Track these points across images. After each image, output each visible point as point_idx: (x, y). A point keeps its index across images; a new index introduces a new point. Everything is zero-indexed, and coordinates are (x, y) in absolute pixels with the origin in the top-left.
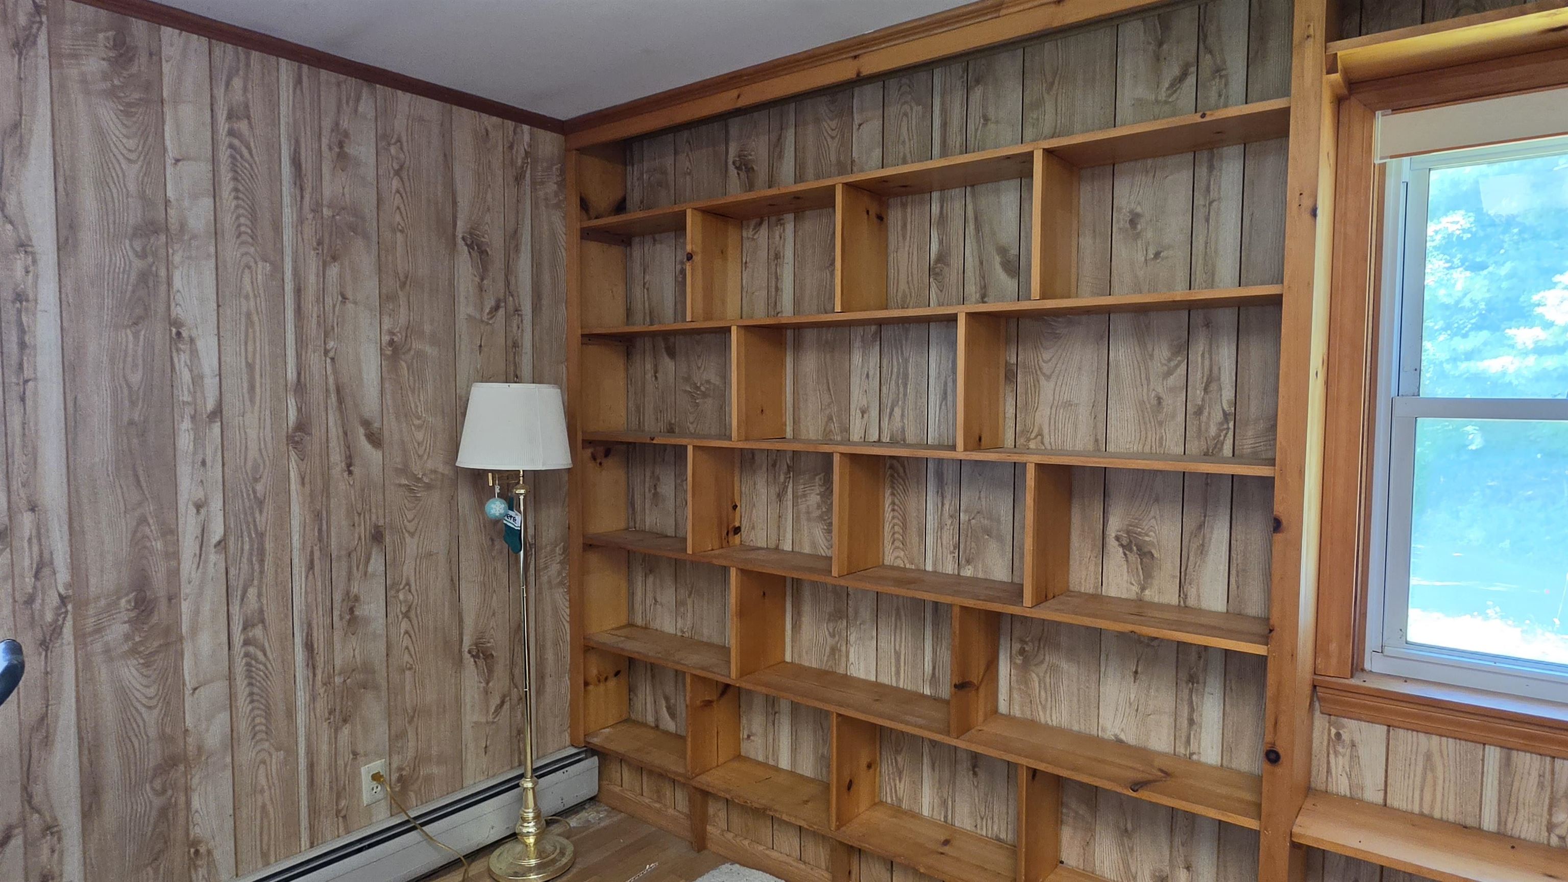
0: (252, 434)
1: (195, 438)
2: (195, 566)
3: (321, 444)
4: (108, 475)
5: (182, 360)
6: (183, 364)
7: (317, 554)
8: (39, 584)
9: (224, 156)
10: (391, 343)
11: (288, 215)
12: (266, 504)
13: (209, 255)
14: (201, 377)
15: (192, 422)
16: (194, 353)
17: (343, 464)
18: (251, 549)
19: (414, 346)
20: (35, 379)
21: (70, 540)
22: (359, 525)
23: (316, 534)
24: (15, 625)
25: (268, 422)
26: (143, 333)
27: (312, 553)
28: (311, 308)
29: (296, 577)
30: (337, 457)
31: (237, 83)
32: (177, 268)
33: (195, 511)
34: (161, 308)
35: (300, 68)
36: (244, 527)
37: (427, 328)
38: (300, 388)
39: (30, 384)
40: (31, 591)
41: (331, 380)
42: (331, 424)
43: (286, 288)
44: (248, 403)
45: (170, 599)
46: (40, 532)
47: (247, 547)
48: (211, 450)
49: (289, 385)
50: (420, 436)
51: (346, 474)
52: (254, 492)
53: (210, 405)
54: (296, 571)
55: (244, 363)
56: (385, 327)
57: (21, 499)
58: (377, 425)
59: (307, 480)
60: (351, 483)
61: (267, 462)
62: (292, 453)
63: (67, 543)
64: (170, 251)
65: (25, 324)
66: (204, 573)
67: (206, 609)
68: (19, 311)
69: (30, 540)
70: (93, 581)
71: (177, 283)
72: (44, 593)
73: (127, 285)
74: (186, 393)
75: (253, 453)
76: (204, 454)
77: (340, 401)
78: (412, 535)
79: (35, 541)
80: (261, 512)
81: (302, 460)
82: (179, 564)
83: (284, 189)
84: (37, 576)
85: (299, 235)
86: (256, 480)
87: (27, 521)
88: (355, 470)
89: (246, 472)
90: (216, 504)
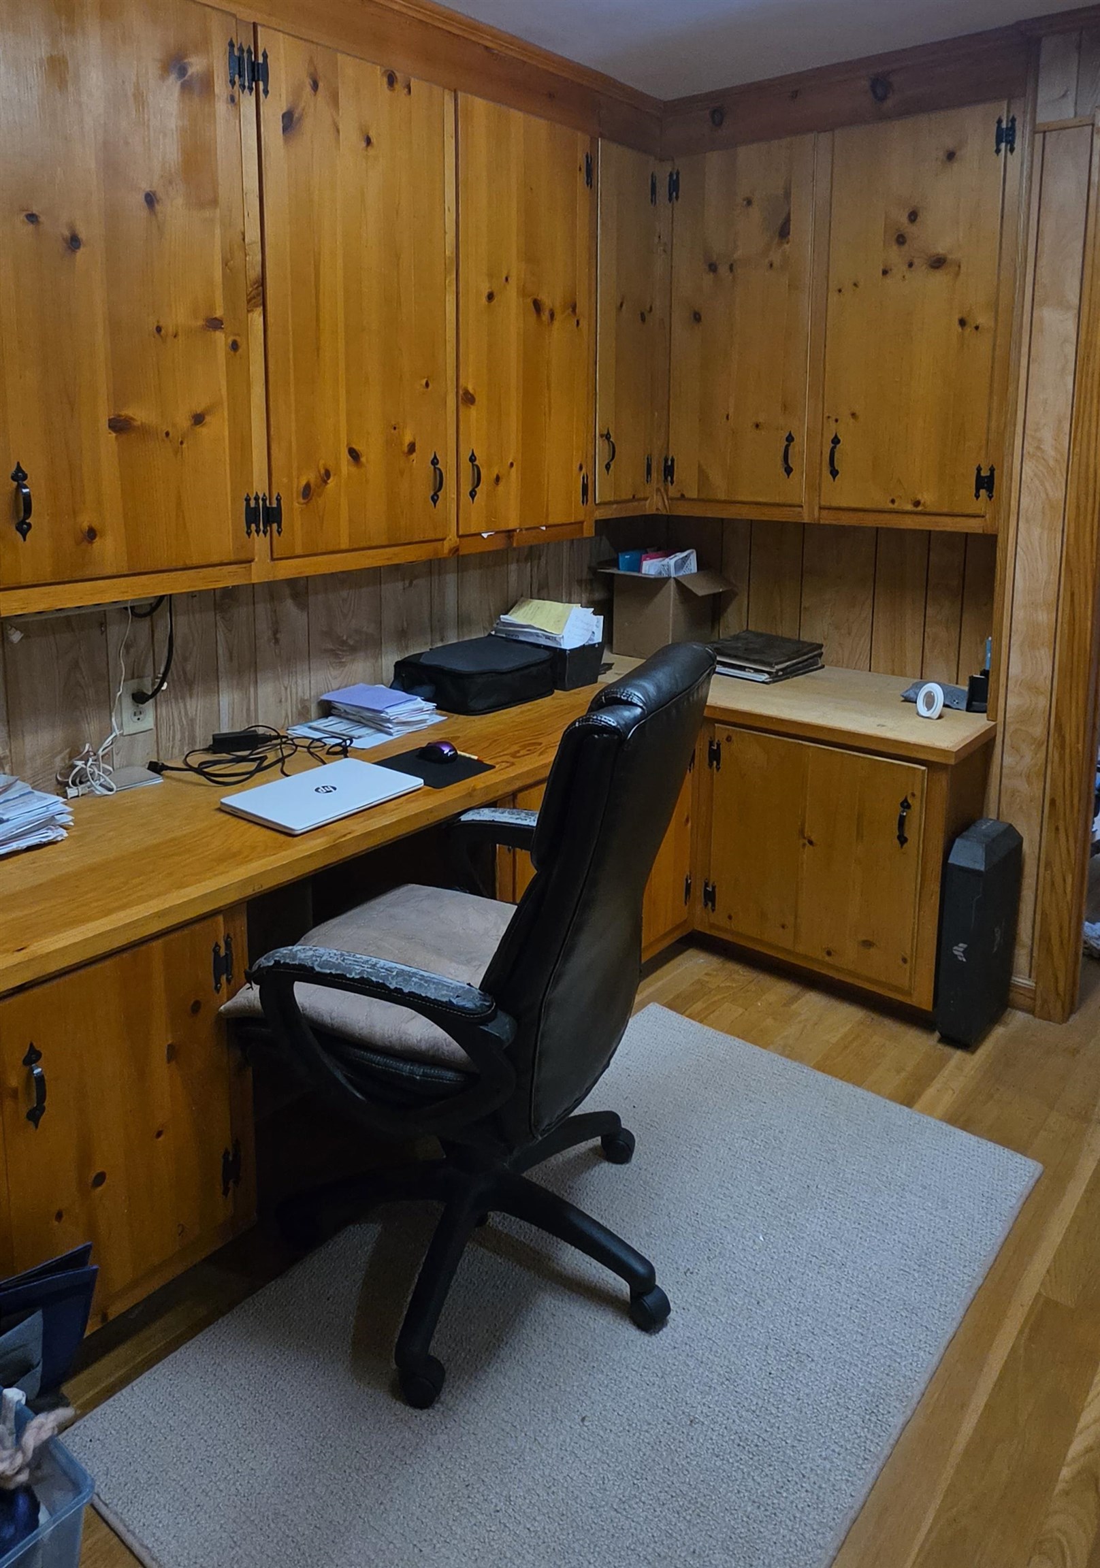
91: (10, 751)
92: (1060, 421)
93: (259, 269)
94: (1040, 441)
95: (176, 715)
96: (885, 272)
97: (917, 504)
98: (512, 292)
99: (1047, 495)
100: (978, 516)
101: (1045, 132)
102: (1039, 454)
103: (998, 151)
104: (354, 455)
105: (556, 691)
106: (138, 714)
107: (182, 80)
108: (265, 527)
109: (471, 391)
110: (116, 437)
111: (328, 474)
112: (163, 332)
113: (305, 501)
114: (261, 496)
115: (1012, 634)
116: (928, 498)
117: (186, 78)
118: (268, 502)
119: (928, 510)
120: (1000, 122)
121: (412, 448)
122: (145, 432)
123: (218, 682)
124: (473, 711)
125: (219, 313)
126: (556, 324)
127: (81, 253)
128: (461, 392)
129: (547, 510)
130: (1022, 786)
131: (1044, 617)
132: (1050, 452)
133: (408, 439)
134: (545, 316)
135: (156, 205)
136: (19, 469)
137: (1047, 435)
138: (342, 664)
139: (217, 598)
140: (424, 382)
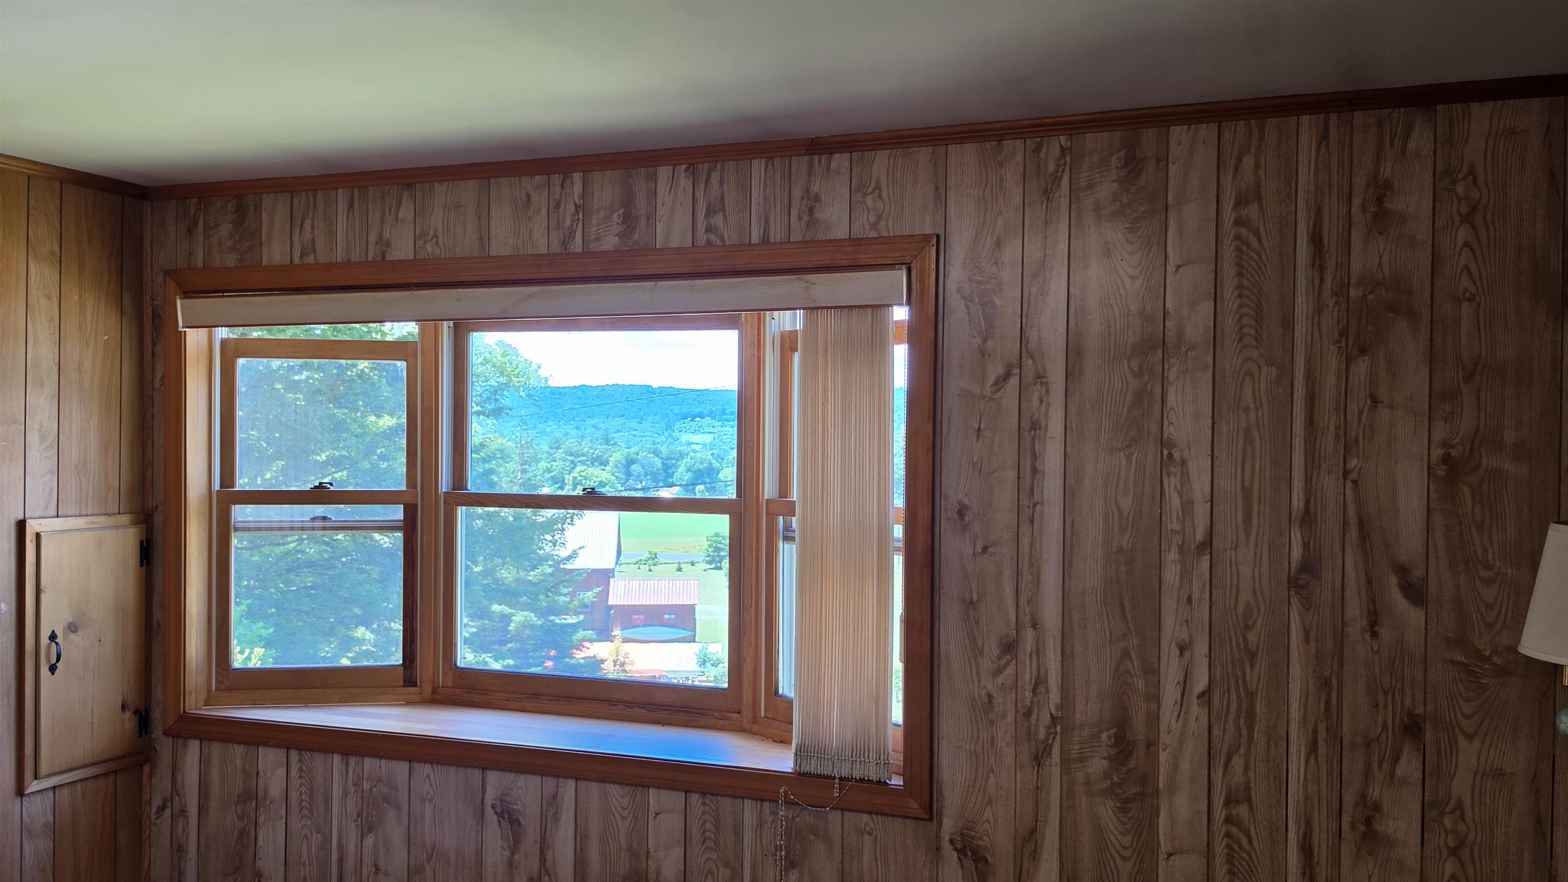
0: (1246, 571)
1: (1181, 572)
2: (1175, 714)
3: (1333, 590)
4: (1097, 602)
5: (1172, 484)
6: (1173, 488)
7: (1322, 734)
8: (1035, 699)
9: (1228, 253)
10: (1446, 459)
11: (1302, 306)
12: (1259, 658)
13: (1207, 367)
14: (1192, 503)
15: (1179, 552)
16: (1185, 476)
17: (1365, 623)
18: (1239, 710)
19: (1484, 462)
20: (1042, 502)
21: (1062, 662)
22: (1386, 707)
23: (1322, 708)
24: (1016, 734)
25: (1265, 556)
26: (1135, 455)
27: (1315, 732)
28: (1327, 418)
29: (1293, 756)
30: (1355, 611)
31: (1248, 162)
32: (1172, 383)
33: (1178, 653)
34: (1155, 429)
35: (1326, 121)
36: (1232, 681)
37: (1509, 436)
38: (1308, 518)
39: (1038, 506)
40: (1029, 704)
41: (1351, 510)
42: (1349, 565)
43: (1295, 397)
44: (1242, 534)
45: (1149, 746)
46: (1039, 651)
47: (1234, 706)
48: (1198, 587)
49: (1294, 514)
50: (1489, 594)
51: (1367, 636)
52: (1246, 642)
53: (1200, 535)
54: (1293, 749)
55: (1239, 487)
56: (1437, 437)
57: (1026, 615)
58: (1418, 573)
59: (1312, 635)
60: (1375, 648)
61: (1263, 609)
62: (1295, 600)
63: (1059, 664)
64: (1166, 366)
65: (1037, 451)
66: (1184, 727)
67: (1185, 766)
68: (1033, 439)
69: (1031, 654)
70: (1079, 707)
71: (1172, 398)
72: (1039, 709)
73: (1123, 407)
74: (1175, 519)
75: (1245, 596)
76: (1191, 589)
77: (1364, 537)
78: (1470, 737)
79: (1034, 657)
80: (1252, 668)
81: (1308, 610)
82: (1159, 709)
83: (1298, 274)
84: (1034, 691)
85: (1316, 328)
86: (1247, 627)
87: (1029, 635)
88: (1383, 631)
89: (1237, 616)
90: (1201, 649)
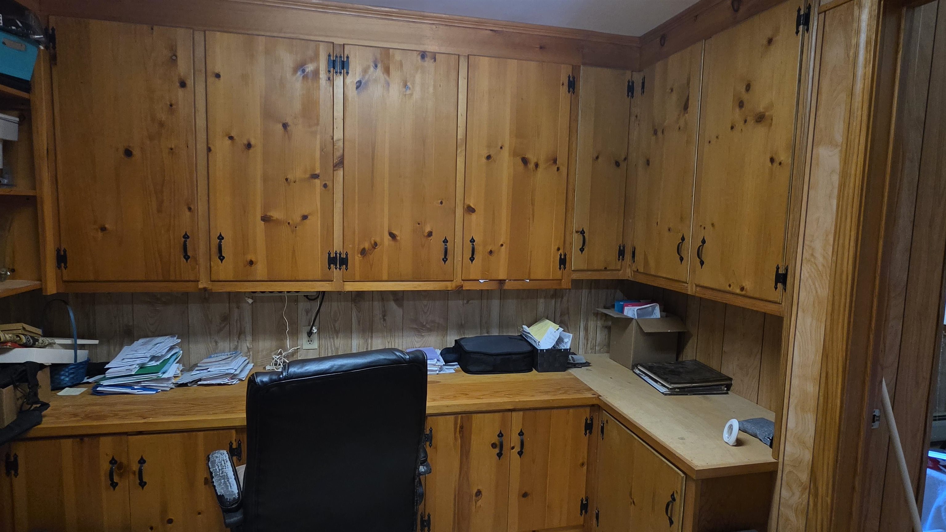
91: (253, 346)
92: (827, 236)
93: (342, 151)
94: (813, 249)
95: (329, 345)
96: (732, 128)
97: (742, 289)
98: (506, 154)
99: (817, 292)
100: (776, 303)
101: (825, 12)
102: (813, 260)
103: (797, 32)
104: (393, 236)
105: (534, 370)
106: (310, 341)
107: (303, 75)
108: (340, 266)
109: (473, 206)
110: (264, 223)
111: (376, 244)
112: (289, 180)
113: (363, 256)
114: (338, 252)
115: (791, 396)
116: (748, 285)
117: (305, 73)
118: (342, 255)
119: (748, 294)
120: (799, 10)
121: (430, 234)
122: (277, 222)
123: (351, 334)
124: (471, 372)
125: (317, 172)
126: (540, 169)
127: (252, 150)
128: (465, 207)
129: (530, 270)
130: (792, 516)
131: (812, 389)
132: (820, 259)
133: (428, 229)
134: (531, 166)
135: (288, 128)
136: (220, 235)
137: (818, 245)
138: (423, 336)
139: (353, 296)
140: (440, 201)
